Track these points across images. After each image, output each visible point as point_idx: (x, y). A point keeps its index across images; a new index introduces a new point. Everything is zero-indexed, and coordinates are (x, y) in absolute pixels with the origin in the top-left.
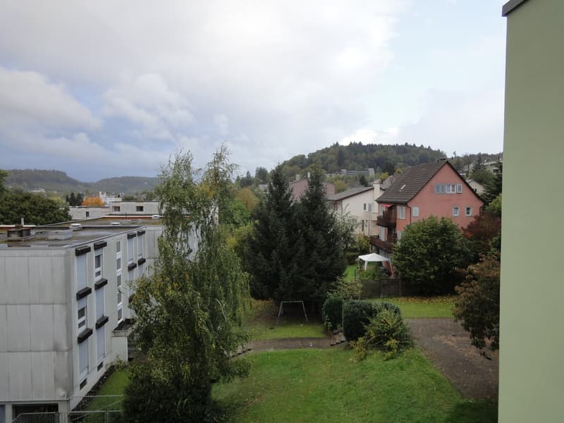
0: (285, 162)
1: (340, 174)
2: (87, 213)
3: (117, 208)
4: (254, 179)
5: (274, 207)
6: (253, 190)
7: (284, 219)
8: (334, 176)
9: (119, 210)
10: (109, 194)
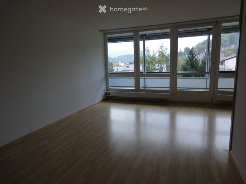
0: (199, 43)
1: (230, 47)
2: (117, 69)
3: (128, 67)
4: (183, 53)
5: (189, 64)
6: (182, 58)
7: (193, 69)
8: (226, 48)
9: (128, 68)
10: (122, 62)
